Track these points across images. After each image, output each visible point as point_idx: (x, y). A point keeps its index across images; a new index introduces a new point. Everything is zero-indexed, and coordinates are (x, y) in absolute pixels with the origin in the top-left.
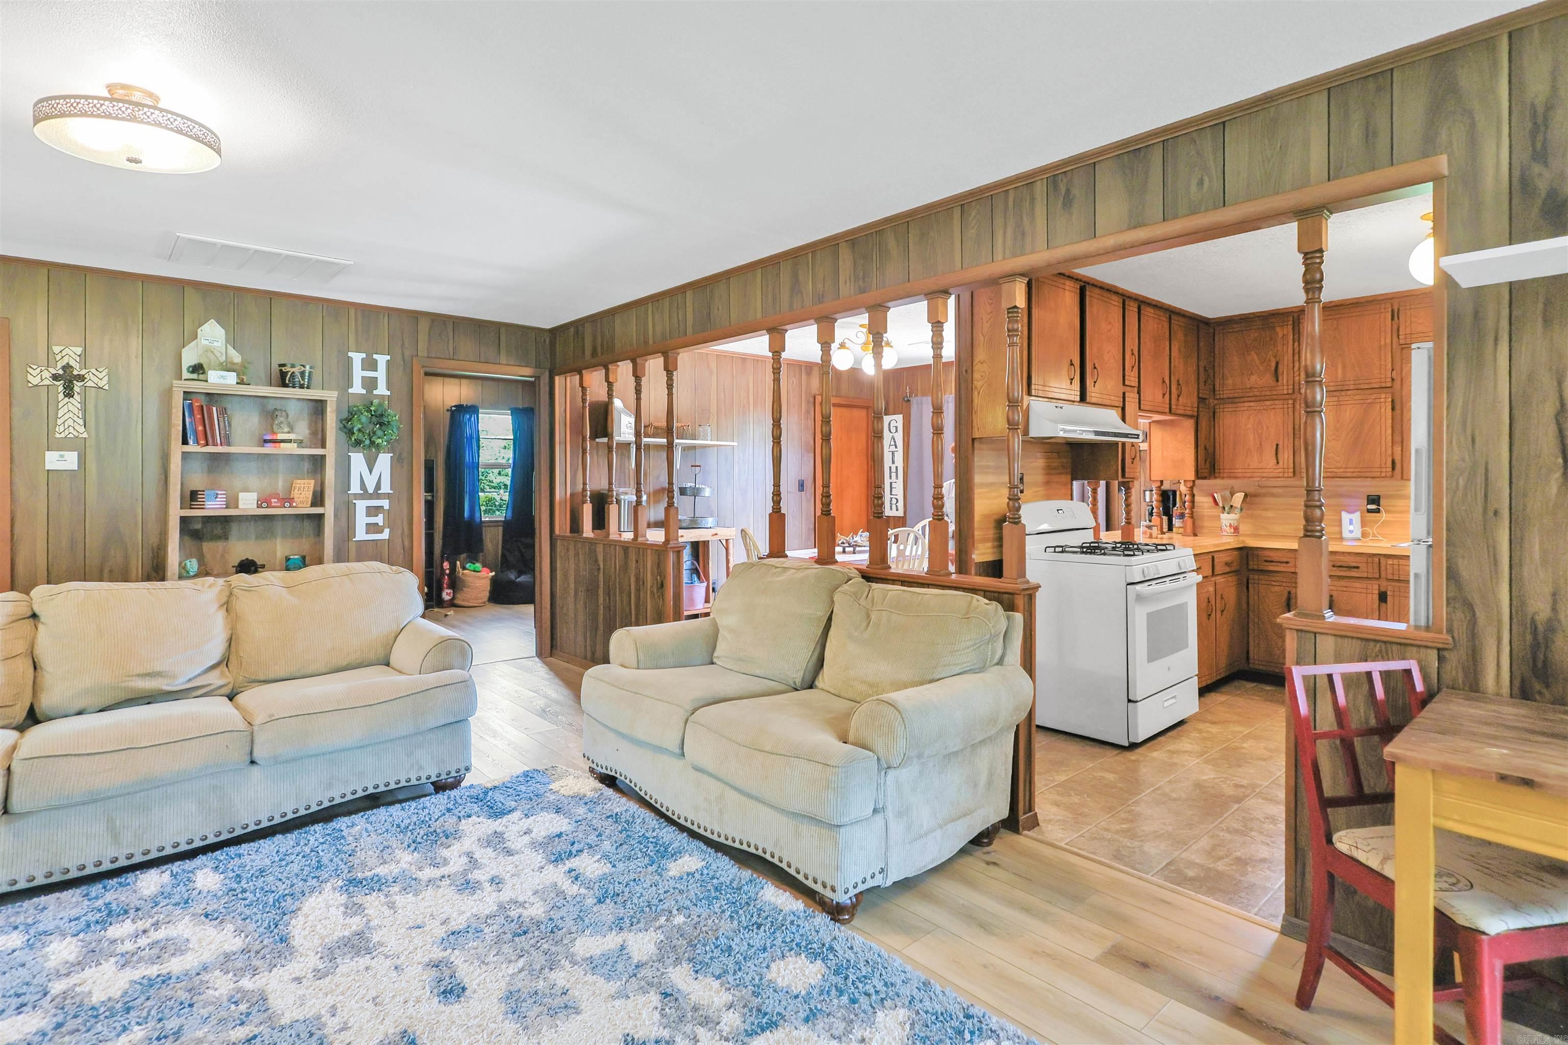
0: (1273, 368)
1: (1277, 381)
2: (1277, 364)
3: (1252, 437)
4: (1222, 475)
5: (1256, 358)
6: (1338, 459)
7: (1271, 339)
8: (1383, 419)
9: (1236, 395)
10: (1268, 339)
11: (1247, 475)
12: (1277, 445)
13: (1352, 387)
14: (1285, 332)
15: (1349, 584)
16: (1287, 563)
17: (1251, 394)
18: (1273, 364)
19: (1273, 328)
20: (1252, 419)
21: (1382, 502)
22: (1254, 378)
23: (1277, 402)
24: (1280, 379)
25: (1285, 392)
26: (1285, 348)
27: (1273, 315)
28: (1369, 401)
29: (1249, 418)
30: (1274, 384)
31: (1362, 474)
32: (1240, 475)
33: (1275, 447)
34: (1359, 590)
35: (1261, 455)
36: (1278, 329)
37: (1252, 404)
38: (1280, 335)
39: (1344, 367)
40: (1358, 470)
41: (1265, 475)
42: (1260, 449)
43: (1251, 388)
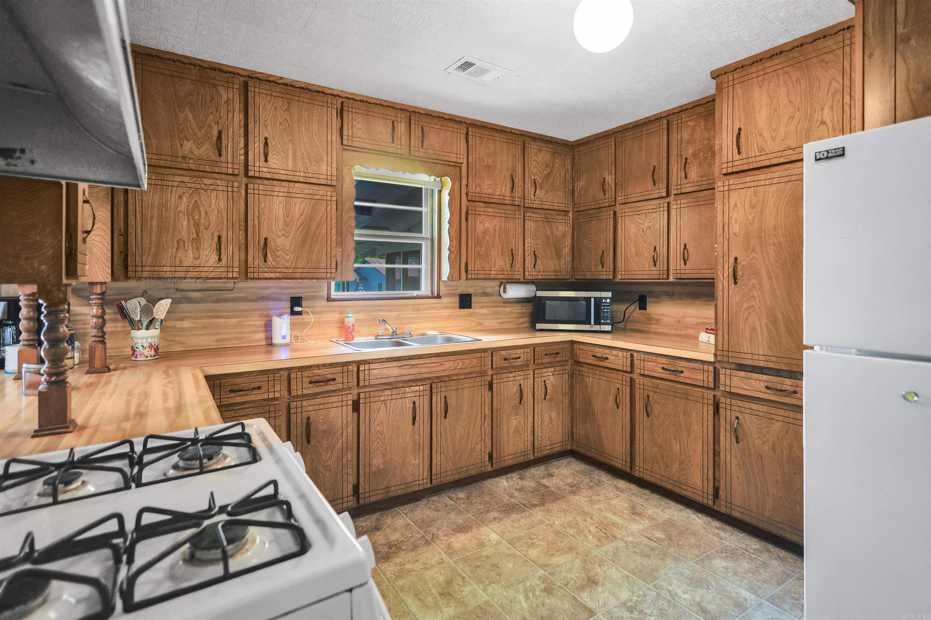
0: (215, 139)
1: (220, 155)
2: (220, 132)
3: (185, 223)
4: (139, 274)
5: (191, 117)
6: (287, 257)
7: (212, 99)
8: (329, 218)
9: (162, 163)
10: (208, 99)
11: (178, 275)
12: (219, 237)
13: (301, 180)
14: (231, 96)
15: (325, 401)
16: (259, 388)
17: (184, 166)
18: (215, 133)
19: (215, 86)
20: (185, 199)
21: (304, 303)
22: (188, 145)
23: (219, 182)
24: (224, 153)
25: (230, 171)
26: (230, 116)
27: (214, 69)
28: (317, 197)
29: (180, 197)
30: (214, 157)
31: (310, 275)
32: (167, 275)
33: (216, 239)
34: (335, 405)
35: (198, 249)
36: (222, 90)
37: (186, 179)
38: (225, 97)
39: (295, 156)
40: (306, 270)
41: (203, 275)
42: (197, 241)
43: (184, 158)
